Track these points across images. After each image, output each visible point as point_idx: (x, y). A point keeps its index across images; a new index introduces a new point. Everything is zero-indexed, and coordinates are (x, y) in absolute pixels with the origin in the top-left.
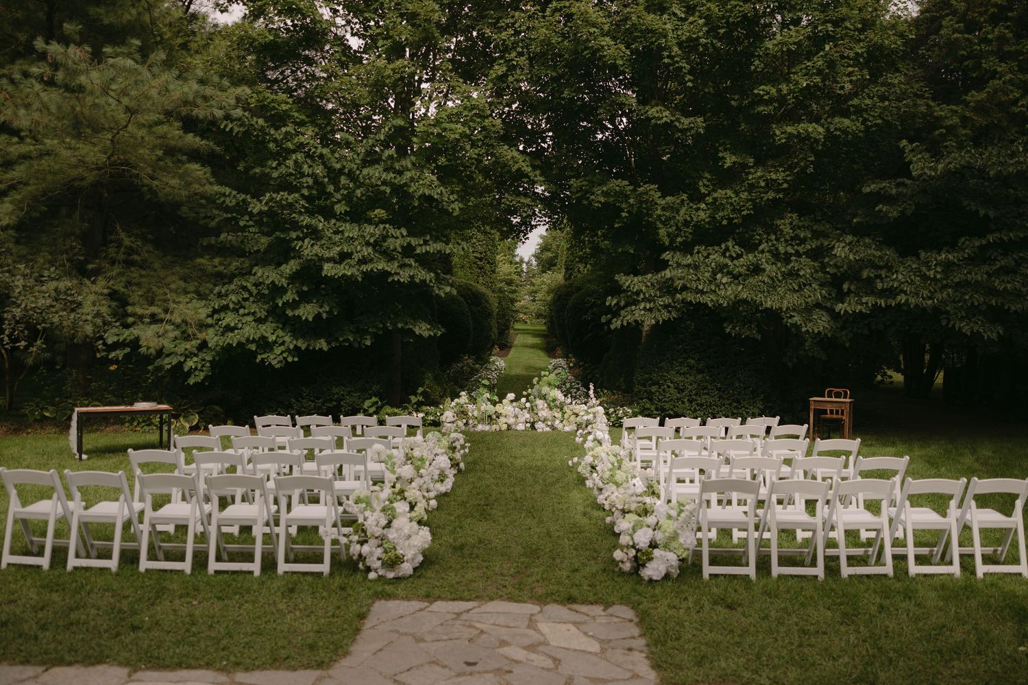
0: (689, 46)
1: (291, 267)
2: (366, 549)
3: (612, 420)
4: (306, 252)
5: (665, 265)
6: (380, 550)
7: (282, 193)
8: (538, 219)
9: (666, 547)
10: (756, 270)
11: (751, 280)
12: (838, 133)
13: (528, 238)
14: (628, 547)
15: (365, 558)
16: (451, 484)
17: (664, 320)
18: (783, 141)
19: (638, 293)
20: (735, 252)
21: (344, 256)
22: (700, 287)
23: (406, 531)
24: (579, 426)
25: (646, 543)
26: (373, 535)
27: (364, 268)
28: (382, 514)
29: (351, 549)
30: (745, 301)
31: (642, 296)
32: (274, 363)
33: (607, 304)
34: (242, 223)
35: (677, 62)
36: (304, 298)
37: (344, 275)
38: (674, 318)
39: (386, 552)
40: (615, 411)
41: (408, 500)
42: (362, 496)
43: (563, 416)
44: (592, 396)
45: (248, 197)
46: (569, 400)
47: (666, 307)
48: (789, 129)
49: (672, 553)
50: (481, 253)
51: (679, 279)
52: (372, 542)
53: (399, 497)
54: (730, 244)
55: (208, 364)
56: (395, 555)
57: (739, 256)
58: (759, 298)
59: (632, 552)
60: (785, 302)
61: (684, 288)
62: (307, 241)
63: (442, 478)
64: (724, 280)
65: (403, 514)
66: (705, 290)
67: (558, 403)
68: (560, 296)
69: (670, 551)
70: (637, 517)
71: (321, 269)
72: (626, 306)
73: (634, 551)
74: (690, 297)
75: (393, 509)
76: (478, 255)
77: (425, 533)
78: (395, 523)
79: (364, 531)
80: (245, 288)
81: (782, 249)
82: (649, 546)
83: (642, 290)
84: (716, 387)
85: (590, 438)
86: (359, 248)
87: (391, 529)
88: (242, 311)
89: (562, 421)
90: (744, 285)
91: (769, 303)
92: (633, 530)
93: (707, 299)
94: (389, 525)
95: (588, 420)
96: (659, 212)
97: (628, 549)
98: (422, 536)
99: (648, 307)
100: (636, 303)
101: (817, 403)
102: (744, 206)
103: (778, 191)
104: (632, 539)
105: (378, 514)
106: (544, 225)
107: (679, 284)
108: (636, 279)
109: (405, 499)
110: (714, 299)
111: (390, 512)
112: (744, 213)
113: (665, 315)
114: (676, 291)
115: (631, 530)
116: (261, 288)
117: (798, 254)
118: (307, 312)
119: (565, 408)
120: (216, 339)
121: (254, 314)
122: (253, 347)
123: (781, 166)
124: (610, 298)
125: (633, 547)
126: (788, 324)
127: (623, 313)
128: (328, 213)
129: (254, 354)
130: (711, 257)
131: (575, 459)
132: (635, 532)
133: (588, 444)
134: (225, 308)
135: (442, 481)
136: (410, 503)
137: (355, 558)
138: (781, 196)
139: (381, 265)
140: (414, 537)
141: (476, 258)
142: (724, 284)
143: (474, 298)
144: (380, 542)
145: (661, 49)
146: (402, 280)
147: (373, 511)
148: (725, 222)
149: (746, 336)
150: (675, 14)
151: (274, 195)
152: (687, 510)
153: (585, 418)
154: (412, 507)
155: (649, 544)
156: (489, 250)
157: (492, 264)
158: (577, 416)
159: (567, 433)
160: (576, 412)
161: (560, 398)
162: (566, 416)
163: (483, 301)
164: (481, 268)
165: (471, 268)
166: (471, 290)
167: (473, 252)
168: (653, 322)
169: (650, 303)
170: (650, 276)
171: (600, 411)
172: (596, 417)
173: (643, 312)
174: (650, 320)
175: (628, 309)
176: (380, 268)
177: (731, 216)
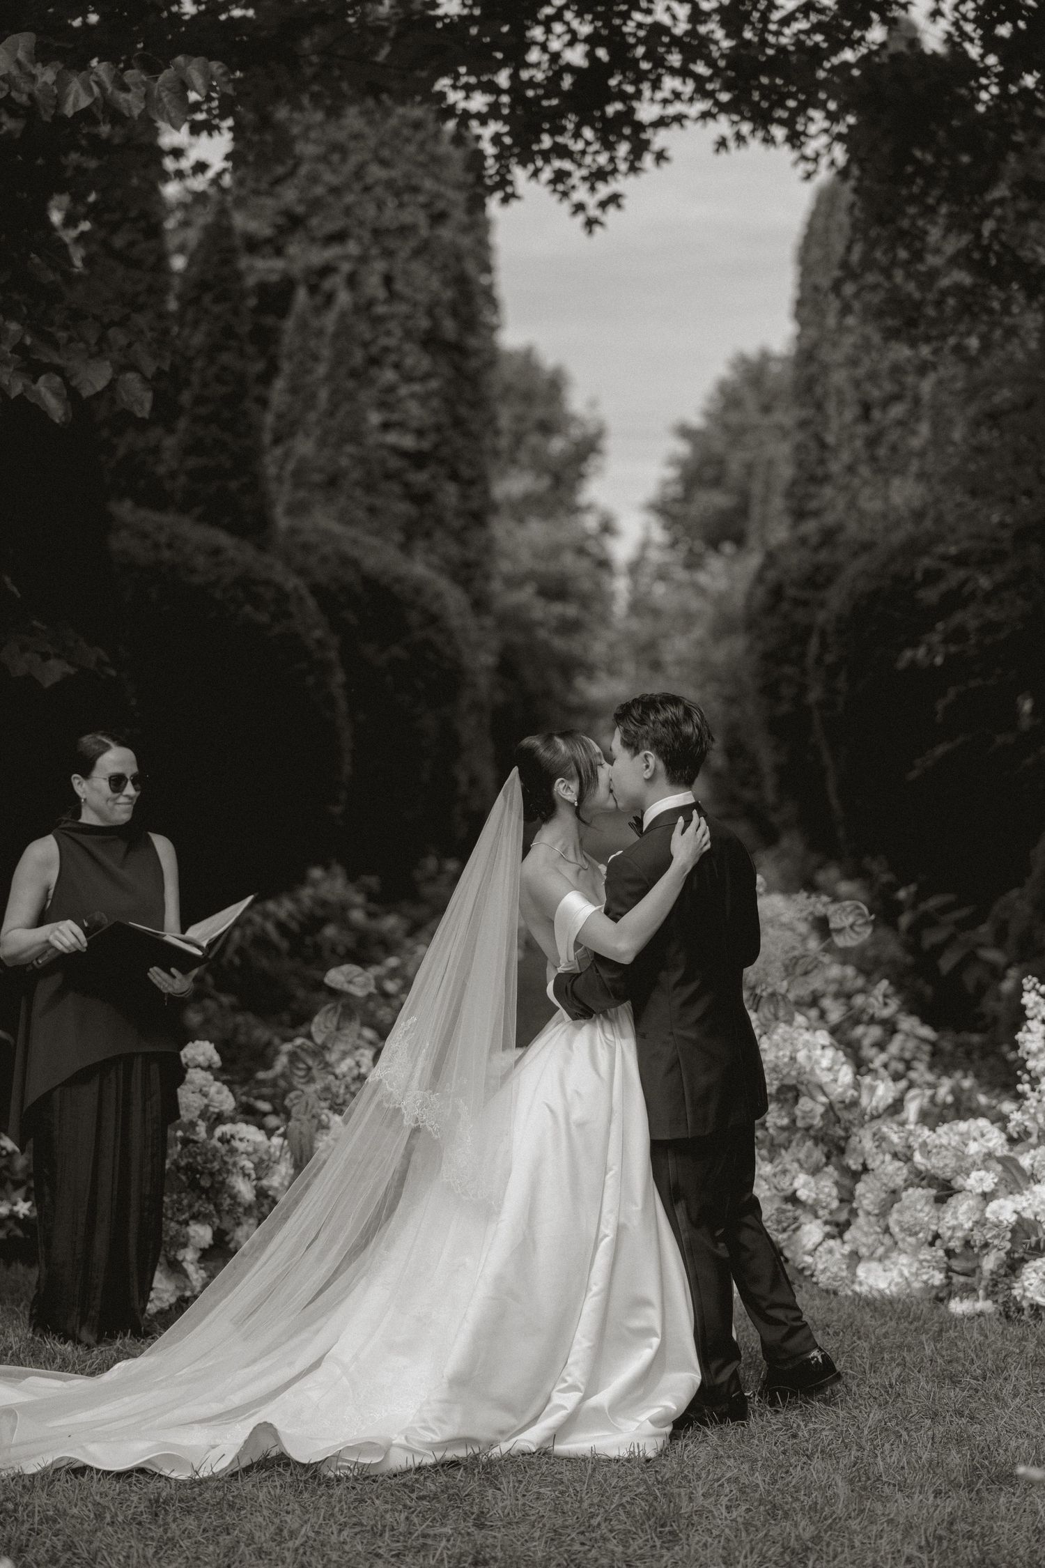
13: (614, 200)
43: (847, 1198)
46: (882, 1090)
67: (811, 1108)
68: (777, 593)
76: (408, 442)
89: (839, 1229)
95: (1022, 1228)
106: (705, 115)
119: (864, 1140)
153: (1004, 1211)
156: (458, 422)
157: (471, 482)
158: (945, 1191)
159: (877, 1305)
160: (938, 1164)
161: (825, 1078)
162: (867, 1194)
163: (414, 617)
164: (422, 498)
165: (369, 488)
166: (355, 563)
167: (386, 426)
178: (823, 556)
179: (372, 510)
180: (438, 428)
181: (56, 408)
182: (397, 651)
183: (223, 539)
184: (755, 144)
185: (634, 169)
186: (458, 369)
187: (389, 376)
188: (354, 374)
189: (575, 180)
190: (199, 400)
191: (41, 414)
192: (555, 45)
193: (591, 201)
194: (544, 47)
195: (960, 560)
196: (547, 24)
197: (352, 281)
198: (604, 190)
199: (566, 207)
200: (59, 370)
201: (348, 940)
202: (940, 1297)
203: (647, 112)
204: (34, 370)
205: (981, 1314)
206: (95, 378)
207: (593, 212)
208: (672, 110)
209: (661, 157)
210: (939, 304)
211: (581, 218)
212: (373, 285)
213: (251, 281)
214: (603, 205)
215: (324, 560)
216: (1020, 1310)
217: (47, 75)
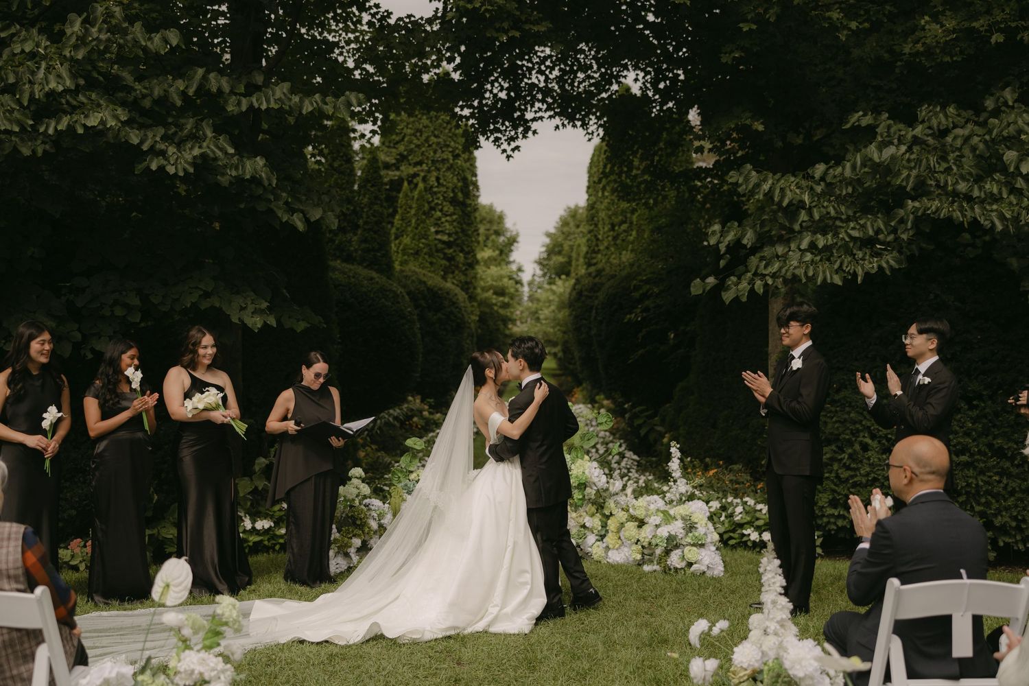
3: (722, 530)
13: (517, 148)
17: (867, 274)
19: (794, 209)
22: (962, 187)
24: (647, 551)
31: (803, 216)
33: (711, 242)
38: (891, 267)
40: (724, 508)
43: (604, 525)
44: (677, 474)
46: (617, 485)
47: (868, 243)
50: (450, 235)
61: (920, 191)
67: (591, 492)
68: (580, 294)
72: (754, 250)
74: (944, 208)
76: (445, 238)
83: (801, 204)
84: (990, 446)
89: (602, 537)
95: (670, 538)
99: (819, 245)
100: (787, 237)
106: (550, 117)
113: (867, 264)
114: (900, 196)
119: (611, 504)
124: (717, 227)
127: (753, 261)
141: (440, 241)
146: (171, 170)
148: (997, 38)
153: (664, 532)
156: (463, 231)
157: (468, 253)
158: (641, 523)
159: (615, 567)
160: (640, 513)
161: (596, 480)
162: (612, 524)
163: (446, 303)
164: (450, 259)
165: (431, 255)
167: (437, 232)
168: (837, 280)
169: (824, 234)
170: (820, 169)
171: (699, 510)
172: (690, 527)
173: (808, 257)
174: (828, 274)
175: (767, 251)
176: (93, 121)
177: (1013, 25)
178: (597, 280)
179: (431, 263)
180: (456, 233)
181: (301, 226)
182: (439, 315)
183: (374, 274)
184: (569, 127)
185: (525, 137)
186: (463, 212)
187: (439, 214)
188: (424, 213)
189: (502, 141)
190: (366, 223)
191: (295, 228)
192: (495, 91)
193: (509, 149)
194: (491, 92)
195: (647, 282)
196: (492, 84)
197: (424, 179)
198: (513, 145)
199: (499, 150)
200: (302, 212)
201: (422, 422)
202: (640, 564)
203: (529, 116)
204: (293, 211)
205: (655, 571)
206: (316, 214)
207: (509, 153)
208: (538, 115)
209: (535, 132)
210: (638, 187)
211: (505, 155)
212: (432, 181)
213: (386, 180)
214: (513, 150)
215: (413, 281)
216: (670, 569)
217: (296, 99)
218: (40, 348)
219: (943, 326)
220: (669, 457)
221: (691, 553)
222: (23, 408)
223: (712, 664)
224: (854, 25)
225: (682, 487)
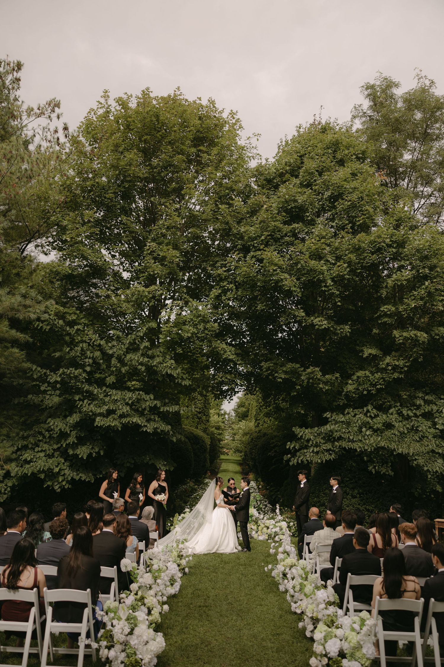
0: (338, 280)
1: (74, 418)
2: (112, 654)
3: (293, 531)
4: (85, 409)
5: (326, 421)
6: (123, 655)
7: (71, 369)
8: (239, 387)
9: (353, 657)
10: (389, 426)
11: (386, 433)
12: (438, 337)
13: (232, 399)
14: (322, 656)
15: (111, 661)
16: (179, 587)
17: (326, 460)
18: (401, 341)
19: (308, 441)
20: (373, 413)
21: (110, 412)
22: (351, 438)
23: (145, 638)
24: (270, 536)
25: (335, 653)
26: (118, 642)
27: (124, 420)
28: (126, 623)
29: (101, 653)
30: (383, 448)
31: (311, 443)
32: (56, 488)
33: (287, 447)
34: (42, 388)
35: (330, 290)
36: (81, 441)
37: (110, 426)
38: (333, 458)
39: (128, 656)
41: (146, 606)
42: (111, 607)
43: (258, 529)
45: (48, 371)
46: (262, 516)
47: (328, 451)
48: (405, 334)
49: (357, 663)
50: (200, 409)
51: (336, 431)
52: (118, 647)
53: (140, 604)
54: (370, 407)
55: (9, 489)
56: (136, 660)
57: (376, 416)
58: (393, 446)
59: (325, 661)
60: (411, 449)
61: (340, 438)
62: (85, 401)
63: (172, 582)
64: (368, 433)
65: (143, 622)
66: (355, 439)
67: (254, 518)
69: (356, 660)
70: (326, 628)
71: (94, 420)
72: (300, 450)
73: (326, 660)
74: (344, 444)
75: (135, 618)
76: (198, 410)
77: (160, 638)
78: (137, 631)
79: (112, 636)
80: (40, 433)
81: (405, 413)
82: (339, 656)
83: (310, 439)
84: (366, 508)
85: (281, 550)
86: (121, 407)
87: (133, 636)
88: (37, 449)
89: (257, 532)
90: (381, 436)
91: (400, 450)
92: (325, 639)
93: (357, 446)
94: (131, 633)
95: (275, 532)
96: (321, 386)
97: (321, 657)
98: (158, 642)
99: (315, 451)
100: (307, 447)
101: (440, 524)
102: (378, 382)
103: (401, 373)
104: (324, 648)
105: (123, 623)
106: (243, 391)
107: (336, 435)
108: (307, 431)
109: (145, 605)
110: (361, 446)
111: (132, 621)
112: (378, 387)
113: (327, 457)
114: (335, 440)
115: (323, 640)
116: (52, 433)
117: (416, 416)
118: (83, 452)
119: (259, 522)
120: (17, 469)
121: (45, 451)
122: (42, 476)
123: (401, 356)
124: (289, 443)
125: (326, 655)
126: (414, 465)
127: (298, 454)
128: (101, 383)
129: (43, 481)
130: (357, 416)
131: (270, 566)
132: (326, 642)
133: (280, 556)
134: (25, 448)
135: (172, 585)
136: (148, 608)
137: (103, 660)
138: (403, 376)
139: (136, 419)
140: (151, 642)
141: (196, 411)
142: (368, 436)
143: (195, 439)
144: (124, 647)
145: (320, 281)
146: (148, 431)
147: (119, 619)
148: (365, 392)
149: (383, 473)
150: (328, 261)
151: (66, 371)
152: (368, 625)
153: (274, 530)
154: (149, 613)
155: (337, 654)
156: (205, 406)
157: (207, 416)
158: (268, 528)
159: (261, 541)
160: (267, 525)
161: (256, 515)
162: (260, 528)
163: (201, 441)
164: (200, 418)
165: (193, 418)
166: (193, 433)
168: (319, 461)
169: (317, 448)
170: (316, 428)
171: (284, 524)
172: (281, 529)
173: (312, 454)
174: (317, 459)
175: (302, 451)
176: (134, 421)
177: (369, 389)
180: (203, 408)
182: (199, 447)
186: (205, 398)
187: (196, 400)
202: (267, 540)
215: (189, 434)
218: (115, 475)
219: (339, 478)
220: (276, 508)
221: (281, 537)
222: (110, 491)
223: (274, 550)
224: (327, 388)
225: (280, 517)
